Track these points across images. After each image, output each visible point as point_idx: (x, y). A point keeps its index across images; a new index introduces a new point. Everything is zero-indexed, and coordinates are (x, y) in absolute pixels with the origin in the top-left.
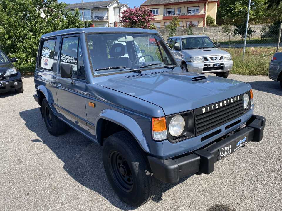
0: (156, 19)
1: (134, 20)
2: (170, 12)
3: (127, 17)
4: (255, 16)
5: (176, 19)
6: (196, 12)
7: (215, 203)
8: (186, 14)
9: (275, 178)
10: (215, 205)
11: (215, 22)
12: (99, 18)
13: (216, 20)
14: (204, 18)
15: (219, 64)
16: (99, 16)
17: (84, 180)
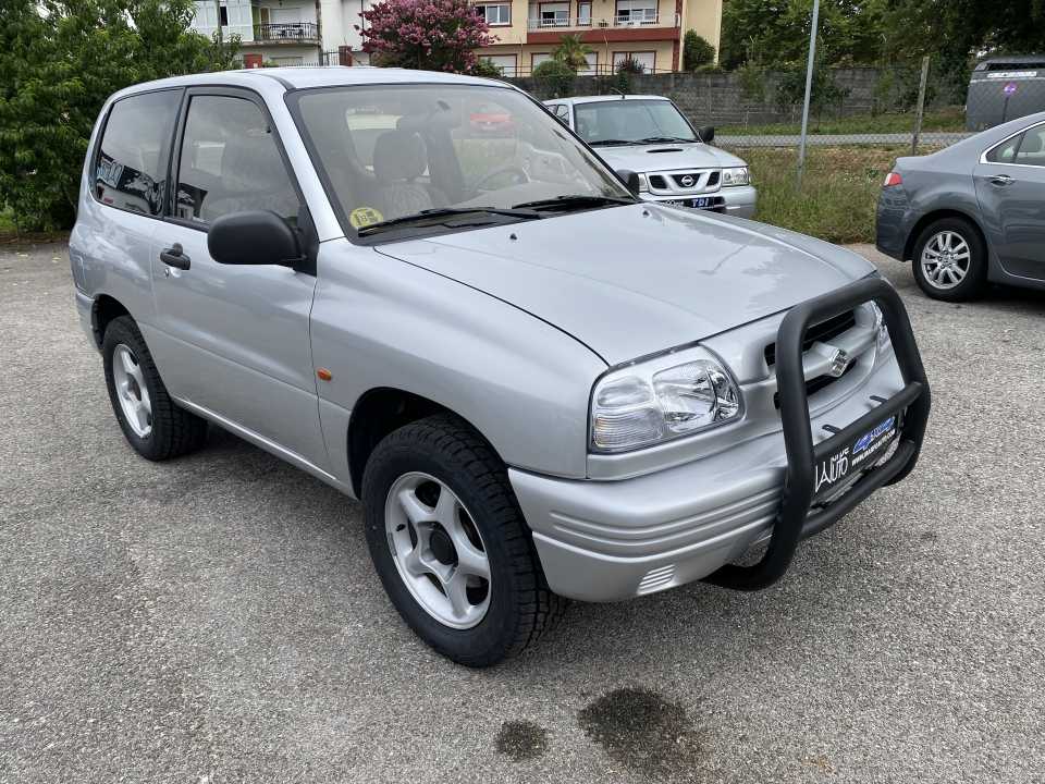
0: (497, 42)
1: (415, 39)
2: (551, 15)
3: (387, 30)
4: (857, 37)
5: (572, 42)
6: (647, 18)
7: (614, 688)
8: (611, 26)
9: (842, 590)
10: (614, 694)
11: (717, 55)
12: (284, 31)
13: (717, 49)
14: (677, 42)
15: (705, 199)
16: (284, 26)
17: (132, 626)
